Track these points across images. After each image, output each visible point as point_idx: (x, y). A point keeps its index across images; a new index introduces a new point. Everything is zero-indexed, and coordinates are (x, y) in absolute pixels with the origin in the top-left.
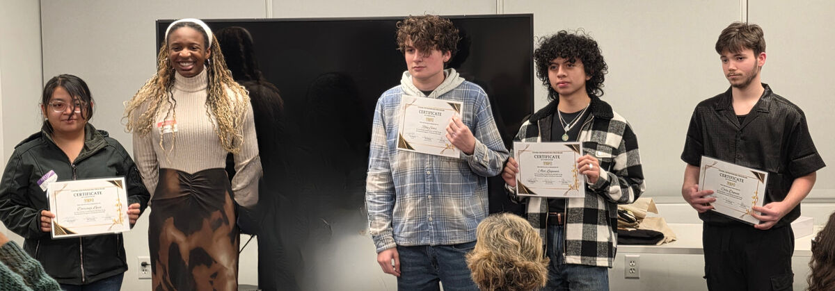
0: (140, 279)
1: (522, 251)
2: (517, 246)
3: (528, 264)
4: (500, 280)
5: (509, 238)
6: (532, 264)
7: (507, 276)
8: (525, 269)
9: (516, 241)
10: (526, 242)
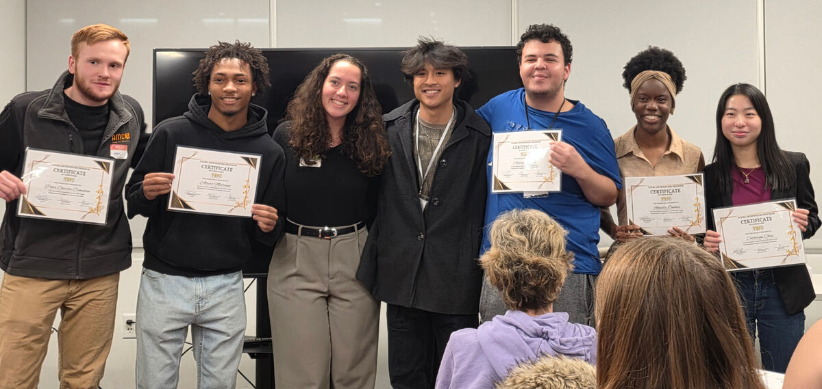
0: (124, 338)
1: (530, 246)
2: (524, 243)
3: (538, 261)
4: (509, 281)
5: (515, 235)
6: (545, 260)
7: (517, 274)
8: (535, 265)
9: (523, 237)
10: (534, 237)
